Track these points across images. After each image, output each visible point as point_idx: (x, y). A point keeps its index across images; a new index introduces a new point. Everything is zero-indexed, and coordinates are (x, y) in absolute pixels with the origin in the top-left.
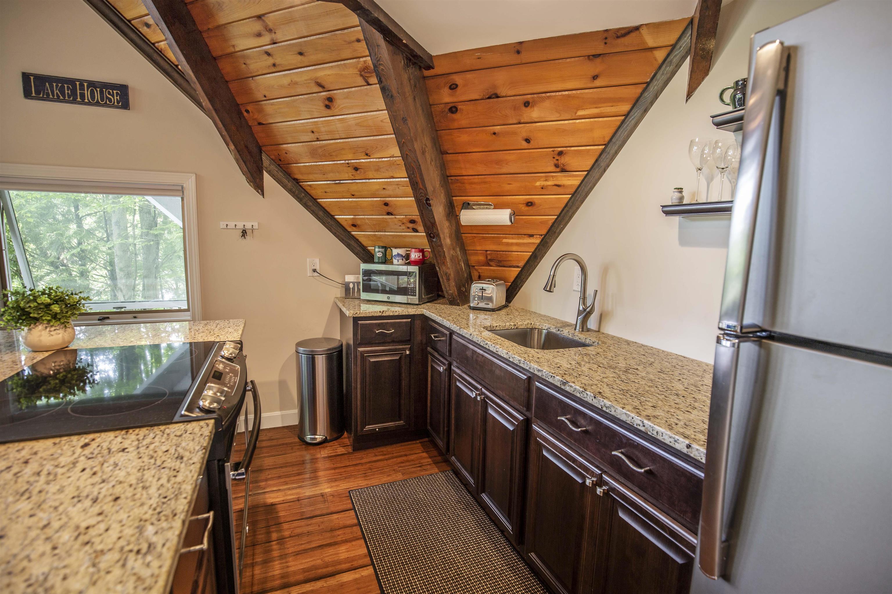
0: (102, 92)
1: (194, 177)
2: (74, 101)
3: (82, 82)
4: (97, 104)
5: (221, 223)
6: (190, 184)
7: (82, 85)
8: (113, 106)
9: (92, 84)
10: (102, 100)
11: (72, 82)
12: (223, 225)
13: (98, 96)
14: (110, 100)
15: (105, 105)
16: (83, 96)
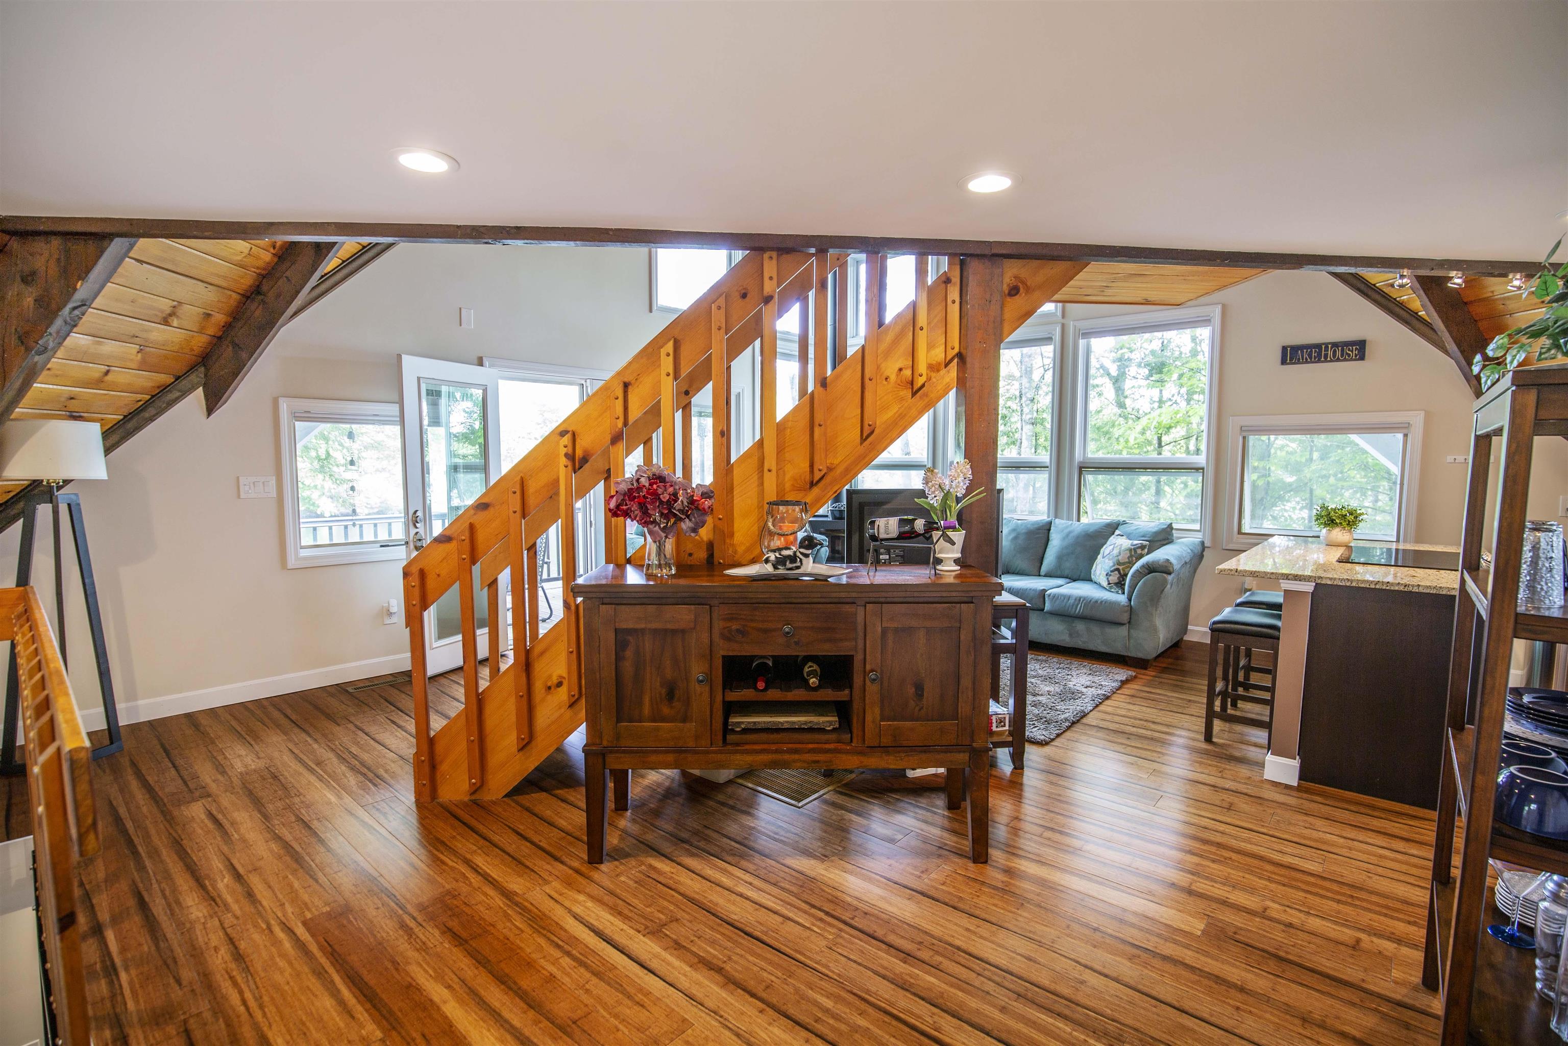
0: (1343, 350)
1: (1422, 414)
2: (1319, 361)
3: (1326, 345)
4: (1338, 360)
5: (1448, 457)
6: (1417, 420)
7: (1326, 348)
8: (1352, 360)
9: (1335, 345)
10: (1342, 356)
11: (1318, 346)
12: (1450, 459)
13: (1338, 353)
14: (1349, 355)
15: (1345, 360)
16: (1326, 356)
